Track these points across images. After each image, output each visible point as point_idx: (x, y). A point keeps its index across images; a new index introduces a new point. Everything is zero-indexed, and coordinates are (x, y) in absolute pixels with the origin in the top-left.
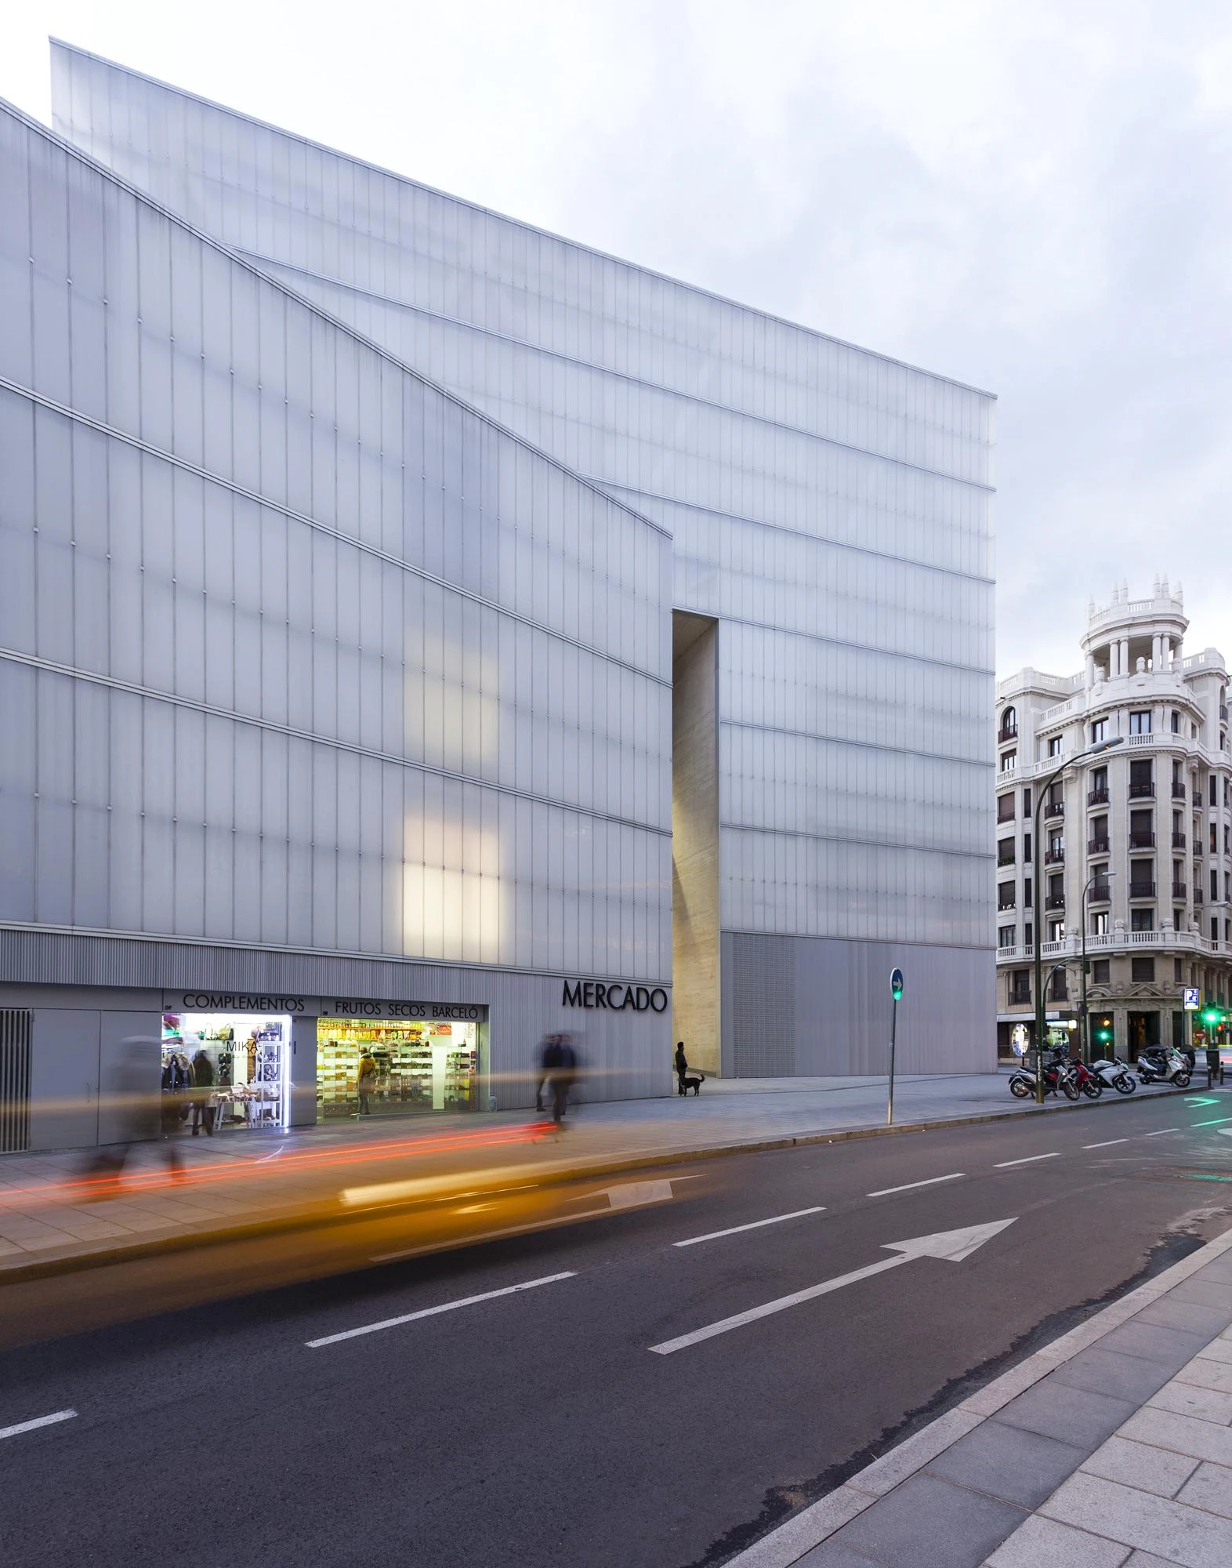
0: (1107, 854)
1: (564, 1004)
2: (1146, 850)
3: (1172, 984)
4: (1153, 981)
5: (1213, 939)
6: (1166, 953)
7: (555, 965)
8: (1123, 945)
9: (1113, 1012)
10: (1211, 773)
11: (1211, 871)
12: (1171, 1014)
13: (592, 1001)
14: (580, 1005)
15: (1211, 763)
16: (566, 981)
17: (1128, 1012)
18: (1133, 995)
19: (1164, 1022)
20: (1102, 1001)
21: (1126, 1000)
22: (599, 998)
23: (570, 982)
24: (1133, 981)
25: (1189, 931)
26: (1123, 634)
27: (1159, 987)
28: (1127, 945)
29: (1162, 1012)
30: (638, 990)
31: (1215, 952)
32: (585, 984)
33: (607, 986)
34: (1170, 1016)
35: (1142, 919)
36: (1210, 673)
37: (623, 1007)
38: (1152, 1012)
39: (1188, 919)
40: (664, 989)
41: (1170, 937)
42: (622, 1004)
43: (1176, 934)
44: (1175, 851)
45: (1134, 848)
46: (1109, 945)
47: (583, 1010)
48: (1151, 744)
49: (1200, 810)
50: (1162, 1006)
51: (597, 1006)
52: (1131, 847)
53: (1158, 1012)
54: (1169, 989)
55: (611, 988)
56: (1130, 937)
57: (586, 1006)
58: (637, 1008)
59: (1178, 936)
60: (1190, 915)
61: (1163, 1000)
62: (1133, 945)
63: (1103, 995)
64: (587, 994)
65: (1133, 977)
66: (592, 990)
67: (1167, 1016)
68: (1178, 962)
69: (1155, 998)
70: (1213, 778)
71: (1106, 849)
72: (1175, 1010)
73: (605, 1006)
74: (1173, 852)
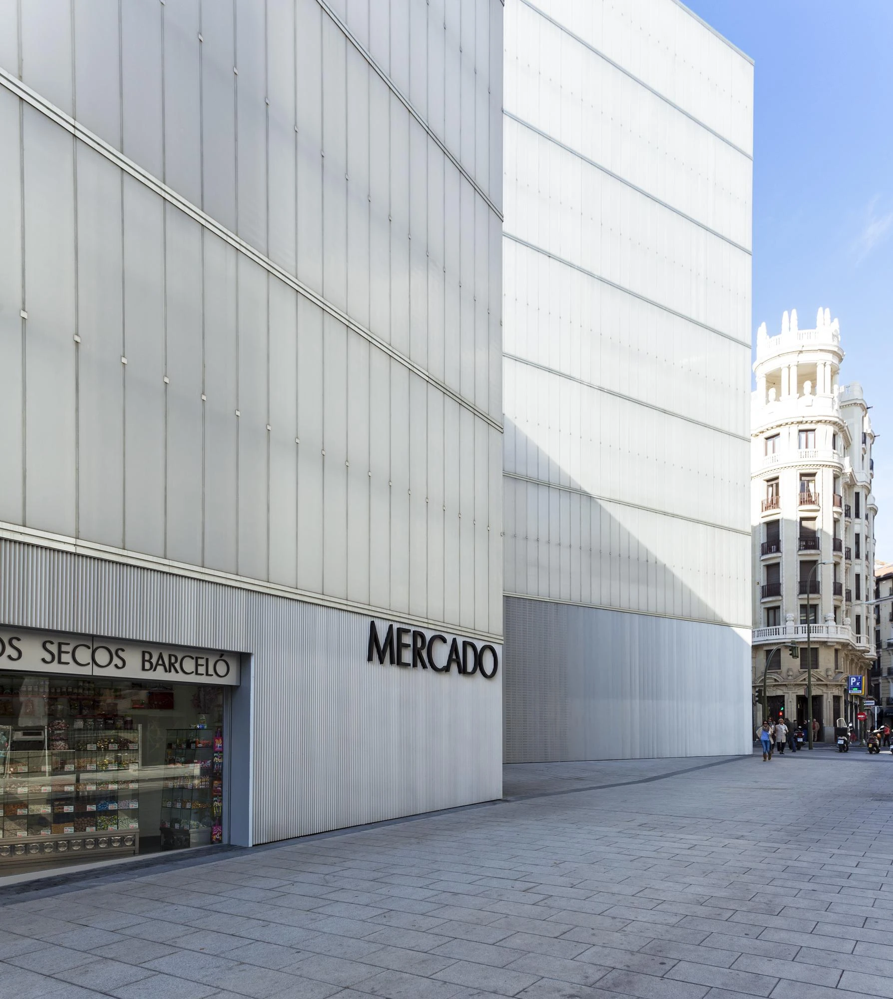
0: (779, 554)
1: (370, 659)
2: (813, 552)
3: (833, 671)
4: (817, 668)
5: (857, 634)
6: (829, 644)
7: (358, 595)
8: (794, 636)
9: (784, 696)
10: (856, 490)
11: (856, 575)
12: (832, 698)
13: (407, 656)
14: (392, 662)
15: (857, 481)
16: (373, 623)
17: (797, 696)
18: (802, 681)
19: (827, 705)
20: (775, 686)
21: (795, 684)
22: (417, 654)
23: (378, 623)
24: (801, 669)
25: (843, 625)
26: (793, 359)
27: (823, 674)
28: (797, 636)
29: (825, 696)
30: (465, 644)
31: (858, 645)
32: (398, 629)
33: (428, 635)
34: (831, 699)
35: (809, 612)
36: (855, 404)
37: (447, 669)
38: (817, 695)
39: (841, 614)
40: (494, 646)
41: (832, 630)
42: (445, 664)
43: (837, 628)
44: (835, 554)
45: (803, 549)
46: (781, 636)
47: (395, 670)
48: (814, 459)
49: (850, 520)
50: (824, 689)
51: (415, 665)
52: (800, 550)
53: (822, 696)
54: (831, 675)
55: (433, 639)
56: (800, 629)
57: (400, 664)
58: (463, 671)
59: (839, 629)
60: (843, 611)
61: (826, 685)
62: (802, 637)
63: (776, 680)
64: (401, 646)
65: (801, 665)
66: (407, 639)
67: (829, 700)
68: (836, 651)
69: (821, 683)
70: (857, 494)
71: (778, 550)
72: (835, 694)
73: (424, 667)
74: (834, 555)
